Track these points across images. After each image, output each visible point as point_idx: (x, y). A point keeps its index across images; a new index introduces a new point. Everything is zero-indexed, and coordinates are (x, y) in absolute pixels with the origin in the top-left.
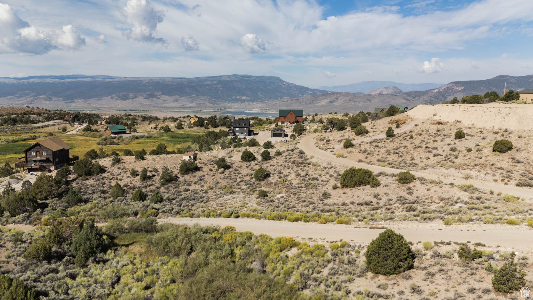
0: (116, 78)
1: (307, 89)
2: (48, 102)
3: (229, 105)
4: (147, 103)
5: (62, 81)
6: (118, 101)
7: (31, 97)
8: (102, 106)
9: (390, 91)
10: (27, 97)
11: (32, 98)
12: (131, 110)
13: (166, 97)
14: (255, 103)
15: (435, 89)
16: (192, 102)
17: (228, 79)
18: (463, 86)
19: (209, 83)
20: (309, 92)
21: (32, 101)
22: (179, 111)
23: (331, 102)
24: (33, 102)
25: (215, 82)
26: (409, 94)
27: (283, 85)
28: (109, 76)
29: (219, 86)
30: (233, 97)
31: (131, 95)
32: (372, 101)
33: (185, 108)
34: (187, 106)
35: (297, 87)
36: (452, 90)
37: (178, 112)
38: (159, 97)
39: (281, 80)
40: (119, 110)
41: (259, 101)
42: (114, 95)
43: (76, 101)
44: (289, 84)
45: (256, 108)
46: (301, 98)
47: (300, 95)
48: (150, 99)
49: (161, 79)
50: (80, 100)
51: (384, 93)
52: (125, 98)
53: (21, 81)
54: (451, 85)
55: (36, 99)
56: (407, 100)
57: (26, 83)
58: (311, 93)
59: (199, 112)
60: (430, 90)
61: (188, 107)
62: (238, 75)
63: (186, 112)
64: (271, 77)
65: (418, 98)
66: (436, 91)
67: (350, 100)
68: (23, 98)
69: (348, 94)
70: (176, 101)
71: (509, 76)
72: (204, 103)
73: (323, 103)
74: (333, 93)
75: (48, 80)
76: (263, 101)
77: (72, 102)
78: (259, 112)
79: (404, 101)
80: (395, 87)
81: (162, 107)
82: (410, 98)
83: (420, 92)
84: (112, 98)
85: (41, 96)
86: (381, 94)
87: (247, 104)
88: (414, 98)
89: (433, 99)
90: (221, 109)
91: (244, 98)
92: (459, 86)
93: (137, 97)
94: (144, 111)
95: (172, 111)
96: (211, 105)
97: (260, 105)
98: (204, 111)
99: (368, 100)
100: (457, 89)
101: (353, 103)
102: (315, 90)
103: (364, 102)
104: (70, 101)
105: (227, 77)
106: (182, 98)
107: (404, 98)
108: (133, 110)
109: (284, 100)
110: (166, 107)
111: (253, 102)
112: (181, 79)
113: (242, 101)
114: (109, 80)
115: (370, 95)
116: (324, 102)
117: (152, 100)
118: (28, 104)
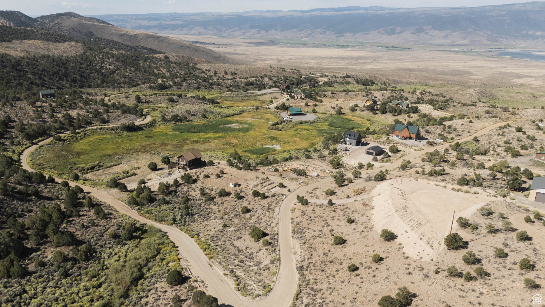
0: (388, 9)
2: (322, 36)
3: (514, 43)
4: (413, 39)
5: (338, 13)
6: (384, 36)
7: (310, 30)
8: (367, 41)
10: (307, 31)
11: (310, 32)
12: (393, 47)
13: (435, 32)
16: (465, 39)
17: (522, 9)
19: (494, 13)
21: (310, 34)
22: (445, 49)
24: (310, 36)
25: (502, 13)
28: (382, 7)
29: (507, 18)
30: (523, 32)
31: (399, 29)
33: (455, 45)
34: (458, 43)
37: (444, 51)
38: (428, 31)
40: (382, 47)
42: (381, 29)
43: (345, 34)
48: (417, 34)
49: (436, 9)
50: (349, 35)
52: (391, 32)
53: (305, 14)
55: (313, 33)
57: (308, 16)
59: (468, 52)
61: (458, 45)
62: (539, 2)
63: (453, 51)
68: (303, 32)
70: (446, 36)
72: (479, 41)
75: (325, 13)
77: (342, 36)
81: (427, 44)
84: (379, 33)
85: (318, 30)
90: (499, 48)
91: (539, 33)
93: (404, 32)
94: (406, 48)
95: (437, 49)
96: (488, 43)
98: (477, 50)
104: (341, 35)
105: (523, 5)
106: (454, 34)
108: (395, 47)
110: (432, 44)
112: (459, 10)
113: (535, 37)
114: (380, 12)
117: (419, 35)
118: (306, 37)
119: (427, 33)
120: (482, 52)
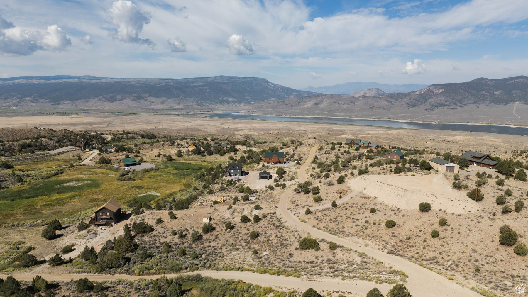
0: (102, 79)
1: (293, 90)
2: (34, 104)
3: (217, 107)
4: (135, 105)
5: (48, 82)
6: (106, 103)
7: (17, 98)
8: (90, 108)
9: (373, 93)
10: (14, 99)
11: (18, 100)
12: (118, 113)
13: (153, 99)
14: (242, 105)
15: (417, 91)
16: (179, 104)
17: (215, 81)
18: (442, 88)
19: (196, 84)
20: (295, 93)
22: (166, 113)
23: (316, 104)
24: (19, 104)
25: (202, 84)
26: (391, 96)
27: (269, 87)
28: (95, 77)
29: (206, 87)
30: (220, 99)
31: (119, 97)
32: (356, 104)
33: (173, 110)
34: (175, 108)
35: (283, 88)
36: (433, 92)
37: (166, 114)
38: (146, 98)
39: (268, 82)
40: (107, 113)
41: (246, 103)
42: (101, 97)
43: (62, 102)
44: (275, 85)
45: (243, 110)
46: (287, 99)
47: (286, 96)
48: (138, 101)
49: (147, 80)
50: (67, 102)
51: (368, 95)
52: (112, 100)
53: (6, 82)
54: (431, 88)
55: (23, 101)
56: (390, 102)
57: (11, 84)
58: (297, 94)
59: (186, 115)
60: (412, 92)
61: (175, 109)
62: (225, 76)
63: (174, 114)
64: (257, 78)
65: (400, 100)
66: (417, 93)
67: (335, 102)
68: (9, 100)
69: (332, 96)
70: (163, 103)
71: (487, 79)
72: (191, 105)
73: (308, 106)
74: (318, 95)
75: (33, 81)
76: (249, 103)
77: (59, 104)
78: (246, 114)
79: (386, 103)
80: (378, 89)
81: (149, 109)
82: (393, 101)
83: (403, 94)
84: (100, 100)
85: (27, 98)
86: (364, 96)
87: (234, 105)
88: (396, 100)
89: (415, 101)
90: (208, 111)
91: (231, 99)
92: (439, 89)
93: (125, 99)
94: (132, 113)
95: (159, 113)
96: (199, 107)
97: (247, 107)
98: (192, 113)
99: (352, 102)
100: (438, 91)
101: (337, 105)
102: (300, 91)
103: (348, 104)
104: (57, 103)
105: (214, 78)
106: (170, 100)
107: (387, 101)
108: (121, 113)
109: (271, 102)
110: (153, 110)
111: (240, 104)
112: (168, 81)
113: (229, 103)
114: (95, 81)
115: (354, 97)
116: (309, 104)
117: (139, 102)
118: (15, 106)
119: (146, 100)
120: (197, 114)
